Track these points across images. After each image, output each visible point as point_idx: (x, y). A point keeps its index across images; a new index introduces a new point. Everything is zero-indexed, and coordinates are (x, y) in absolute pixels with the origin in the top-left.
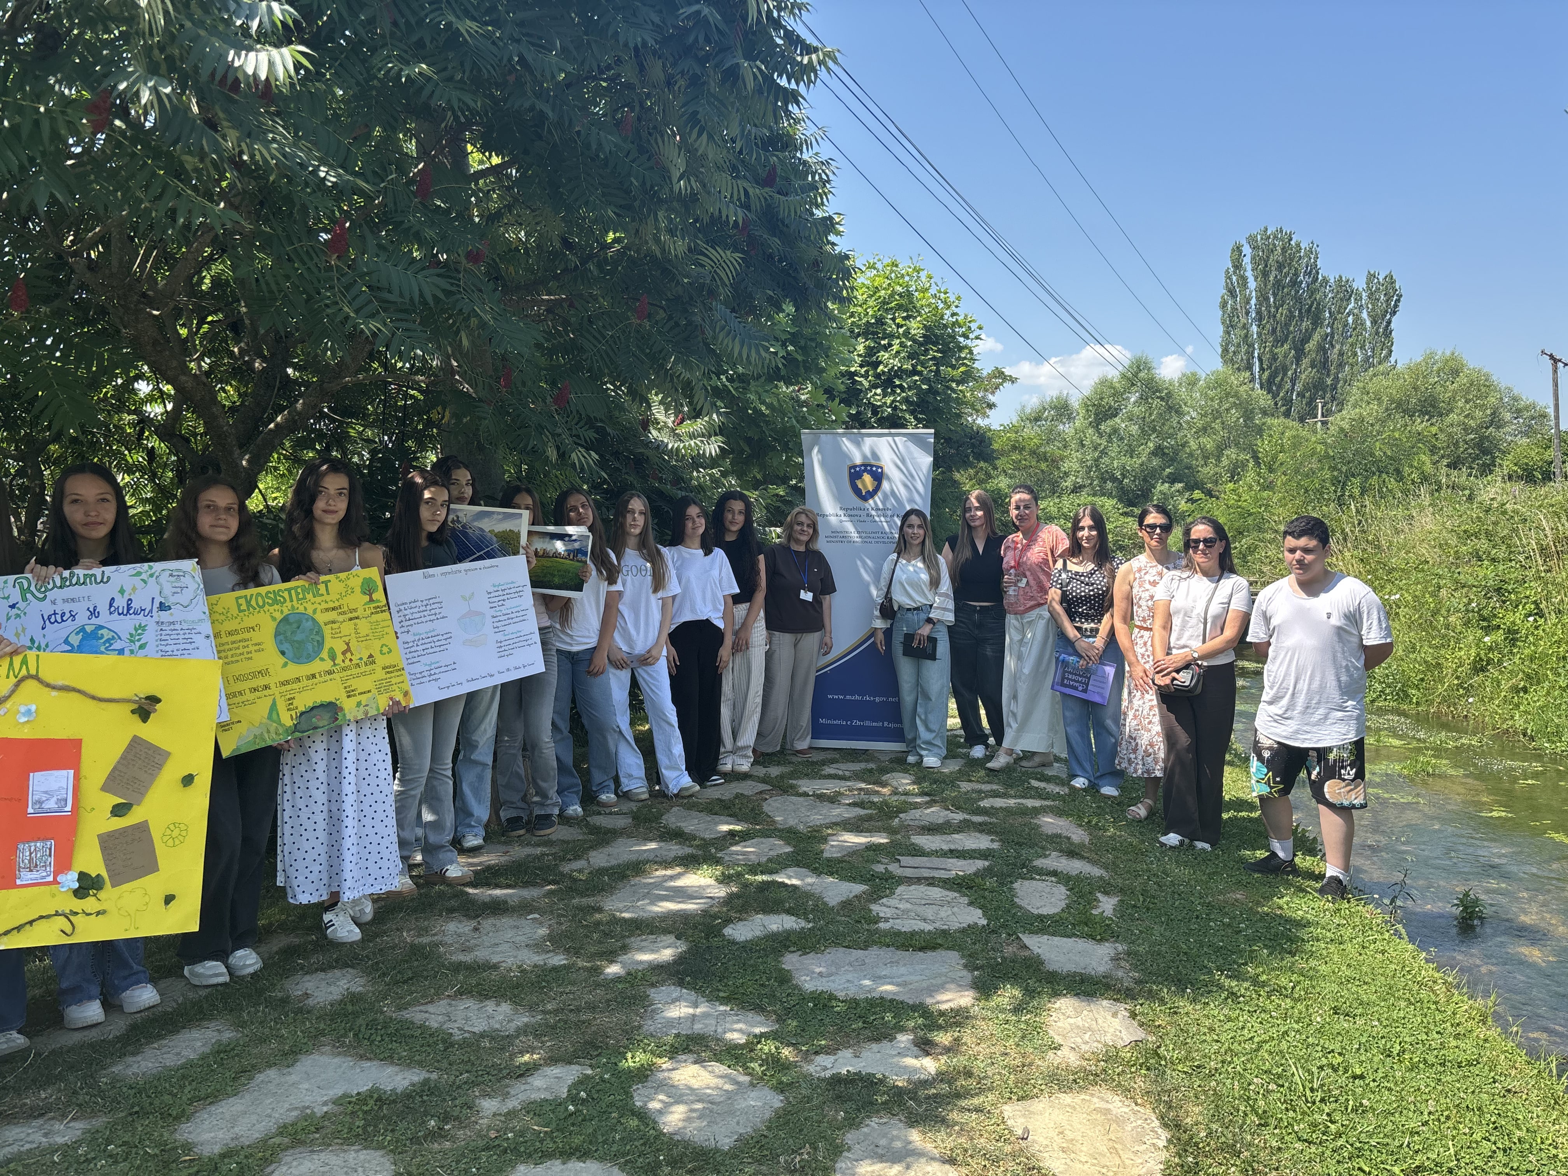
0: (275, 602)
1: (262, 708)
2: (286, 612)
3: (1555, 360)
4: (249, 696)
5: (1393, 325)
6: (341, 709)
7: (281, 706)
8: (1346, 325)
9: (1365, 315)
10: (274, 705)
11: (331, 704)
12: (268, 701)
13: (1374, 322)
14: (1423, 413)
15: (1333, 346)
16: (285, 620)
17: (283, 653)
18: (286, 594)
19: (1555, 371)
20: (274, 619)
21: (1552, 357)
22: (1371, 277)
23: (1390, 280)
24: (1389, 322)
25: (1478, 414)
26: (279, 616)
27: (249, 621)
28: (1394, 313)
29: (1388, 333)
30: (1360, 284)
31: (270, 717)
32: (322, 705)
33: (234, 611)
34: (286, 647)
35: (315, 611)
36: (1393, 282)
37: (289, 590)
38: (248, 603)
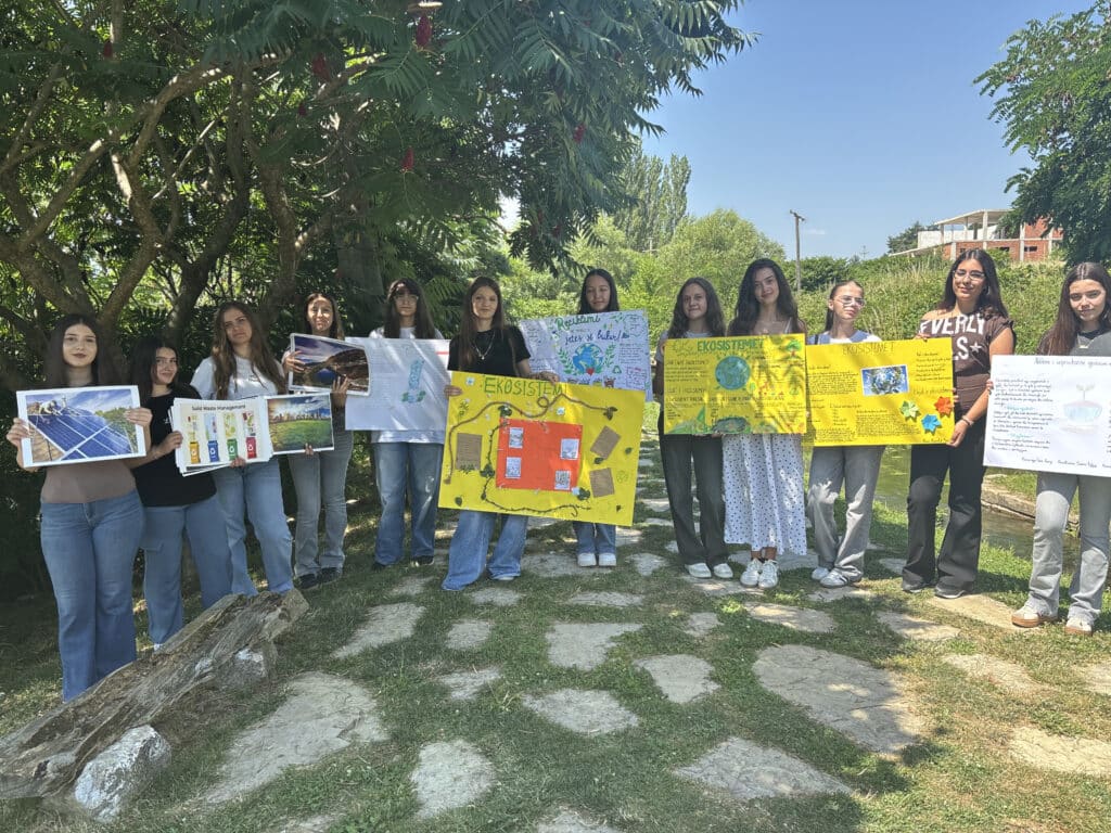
0: (723, 348)
1: (694, 411)
2: (728, 355)
3: (798, 217)
4: (689, 402)
5: (686, 190)
6: (748, 424)
7: (708, 412)
8: (658, 188)
9: (670, 182)
10: (703, 412)
11: (741, 419)
12: (700, 408)
13: (676, 187)
14: (716, 248)
15: (649, 202)
16: (726, 360)
17: (718, 380)
18: (731, 344)
19: (797, 224)
20: (719, 358)
21: (795, 214)
22: (674, 158)
23: (685, 161)
24: (684, 188)
25: (747, 249)
26: (722, 357)
27: (702, 357)
28: (687, 182)
29: (684, 195)
30: (667, 162)
31: (698, 418)
32: (735, 419)
33: (695, 350)
34: (721, 377)
35: (747, 358)
36: (686, 162)
37: (734, 342)
38: (705, 347)
